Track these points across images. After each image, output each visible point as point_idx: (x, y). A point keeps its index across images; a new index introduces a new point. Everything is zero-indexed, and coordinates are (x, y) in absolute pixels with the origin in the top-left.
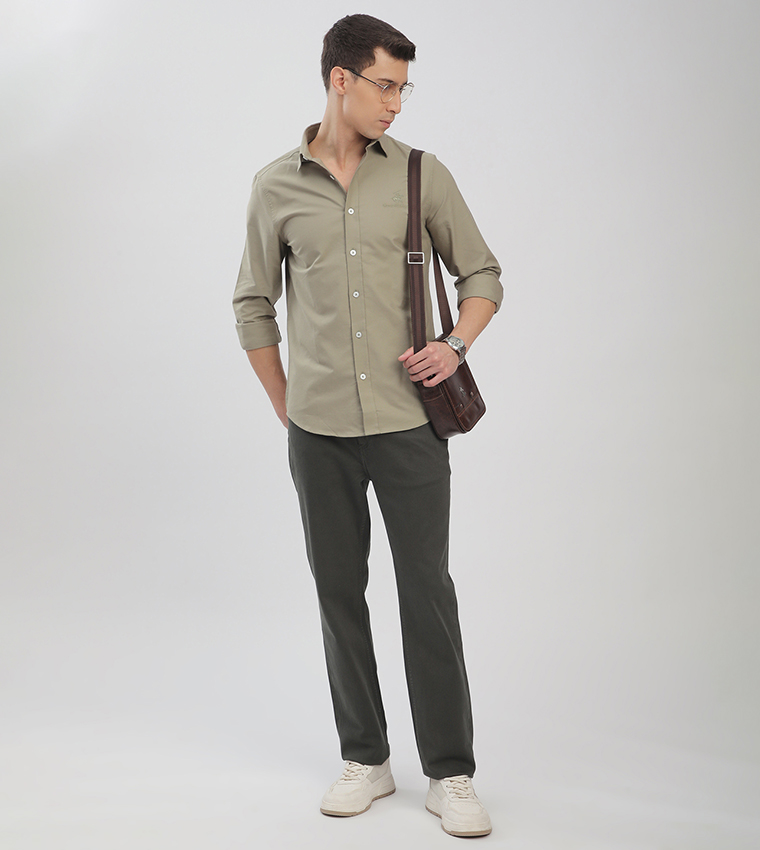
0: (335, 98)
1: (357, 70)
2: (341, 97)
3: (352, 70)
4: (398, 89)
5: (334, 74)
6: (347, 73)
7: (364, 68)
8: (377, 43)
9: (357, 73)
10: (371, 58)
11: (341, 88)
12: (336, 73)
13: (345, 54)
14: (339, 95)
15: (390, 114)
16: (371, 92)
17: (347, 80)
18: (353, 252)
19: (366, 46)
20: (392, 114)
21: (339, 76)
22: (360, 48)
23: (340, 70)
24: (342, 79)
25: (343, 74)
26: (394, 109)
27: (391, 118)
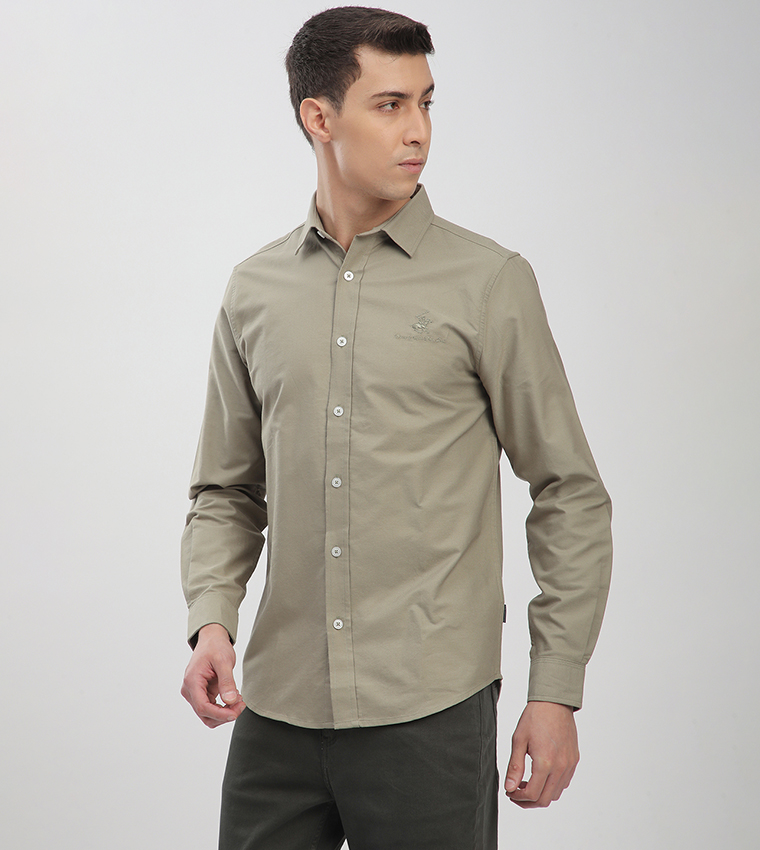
2: (328, 147)
4: (414, 104)
5: (306, 113)
6: (323, 104)
8: (357, 40)
10: (354, 66)
11: (322, 132)
12: (308, 110)
15: (412, 149)
17: (328, 115)
18: (338, 411)
19: (340, 50)
20: (416, 149)
21: (314, 114)
22: (332, 56)
23: (312, 104)
24: (320, 116)
25: (319, 109)
26: (415, 137)
27: (416, 155)
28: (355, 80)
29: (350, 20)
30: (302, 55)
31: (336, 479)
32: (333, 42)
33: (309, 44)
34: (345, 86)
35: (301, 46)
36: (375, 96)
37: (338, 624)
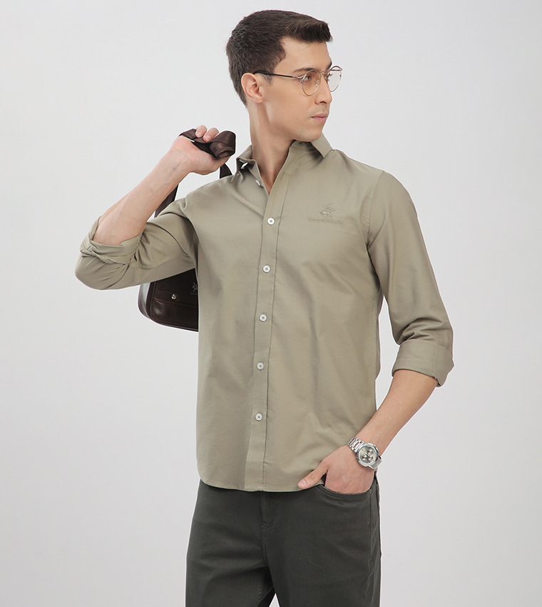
0: (255, 109)
1: (268, 70)
2: (261, 106)
3: (263, 72)
4: (322, 76)
5: (246, 83)
6: (259, 78)
7: (274, 65)
8: (281, 33)
9: (269, 74)
10: (280, 51)
11: (257, 96)
12: (247, 80)
13: (251, 56)
14: (258, 104)
15: (321, 106)
16: (291, 89)
17: (261, 85)
18: (266, 269)
19: (270, 40)
20: (324, 106)
21: (251, 83)
22: (264, 45)
23: (250, 77)
24: (256, 85)
25: (255, 80)
26: (323, 99)
27: (324, 111)
28: (281, 60)
29: (274, 20)
30: (241, 44)
31: (263, 316)
32: (265, 35)
33: (247, 35)
34: (273, 64)
35: (240, 38)
36: (296, 71)
37: (259, 417)
